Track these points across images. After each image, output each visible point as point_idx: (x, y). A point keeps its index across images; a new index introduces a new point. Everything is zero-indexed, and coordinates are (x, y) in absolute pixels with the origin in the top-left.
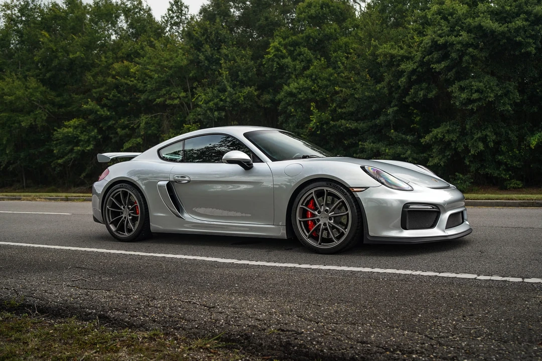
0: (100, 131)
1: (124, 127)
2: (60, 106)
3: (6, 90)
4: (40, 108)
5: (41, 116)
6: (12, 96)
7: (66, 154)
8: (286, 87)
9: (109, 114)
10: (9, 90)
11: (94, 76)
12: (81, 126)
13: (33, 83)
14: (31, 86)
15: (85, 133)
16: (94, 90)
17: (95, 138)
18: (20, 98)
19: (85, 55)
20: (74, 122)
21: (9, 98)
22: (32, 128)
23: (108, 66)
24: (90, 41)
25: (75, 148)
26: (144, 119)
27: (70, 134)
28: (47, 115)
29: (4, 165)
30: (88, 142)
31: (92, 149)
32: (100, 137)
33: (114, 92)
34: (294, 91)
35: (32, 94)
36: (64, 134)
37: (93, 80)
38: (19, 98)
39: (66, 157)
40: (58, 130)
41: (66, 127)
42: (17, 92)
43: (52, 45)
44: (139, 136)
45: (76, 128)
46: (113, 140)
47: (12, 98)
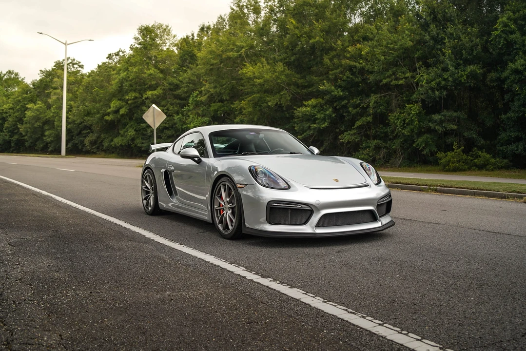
0: (335, 110)
1: (356, 106)
2: (304, 87)
3: (256, 74)
4: (286, 89)
5: (285, 97)
6: (261, 79)
7: (306, 131)
8: (511, 65)
9: (341, 94)
10: (259, 74)
11: (331, 60)
12: (319, 105)
13: (280, 67)
14: (278, 70)
15: (321, 112)
16: (330, 72)
17: (330, 116)
18: (268, 81)
19: (324, 39)
20: (313, 102)
21: (258, 81)
22: (279, 107)
23: (344, 50)
24: (329, 26)
25: (311, 125)
26: (373, 98)
27: (307, 113)
28: (291, 95)
30: (324, 120)
31: (326, 126)
32: (334, 115)
33: (348, 73)
34: (519, 68)
35: (278, 78)
36: (302, 113)
37: (330, 63)
38: (266, 81)
39: (305, 134)
40: (298, 109)
41: (305, 106)
42: (265, 76)
43: (297, 31)
44: (370, 115)
45: (314, 107)
46: (346, 119)
47: (261, 81)
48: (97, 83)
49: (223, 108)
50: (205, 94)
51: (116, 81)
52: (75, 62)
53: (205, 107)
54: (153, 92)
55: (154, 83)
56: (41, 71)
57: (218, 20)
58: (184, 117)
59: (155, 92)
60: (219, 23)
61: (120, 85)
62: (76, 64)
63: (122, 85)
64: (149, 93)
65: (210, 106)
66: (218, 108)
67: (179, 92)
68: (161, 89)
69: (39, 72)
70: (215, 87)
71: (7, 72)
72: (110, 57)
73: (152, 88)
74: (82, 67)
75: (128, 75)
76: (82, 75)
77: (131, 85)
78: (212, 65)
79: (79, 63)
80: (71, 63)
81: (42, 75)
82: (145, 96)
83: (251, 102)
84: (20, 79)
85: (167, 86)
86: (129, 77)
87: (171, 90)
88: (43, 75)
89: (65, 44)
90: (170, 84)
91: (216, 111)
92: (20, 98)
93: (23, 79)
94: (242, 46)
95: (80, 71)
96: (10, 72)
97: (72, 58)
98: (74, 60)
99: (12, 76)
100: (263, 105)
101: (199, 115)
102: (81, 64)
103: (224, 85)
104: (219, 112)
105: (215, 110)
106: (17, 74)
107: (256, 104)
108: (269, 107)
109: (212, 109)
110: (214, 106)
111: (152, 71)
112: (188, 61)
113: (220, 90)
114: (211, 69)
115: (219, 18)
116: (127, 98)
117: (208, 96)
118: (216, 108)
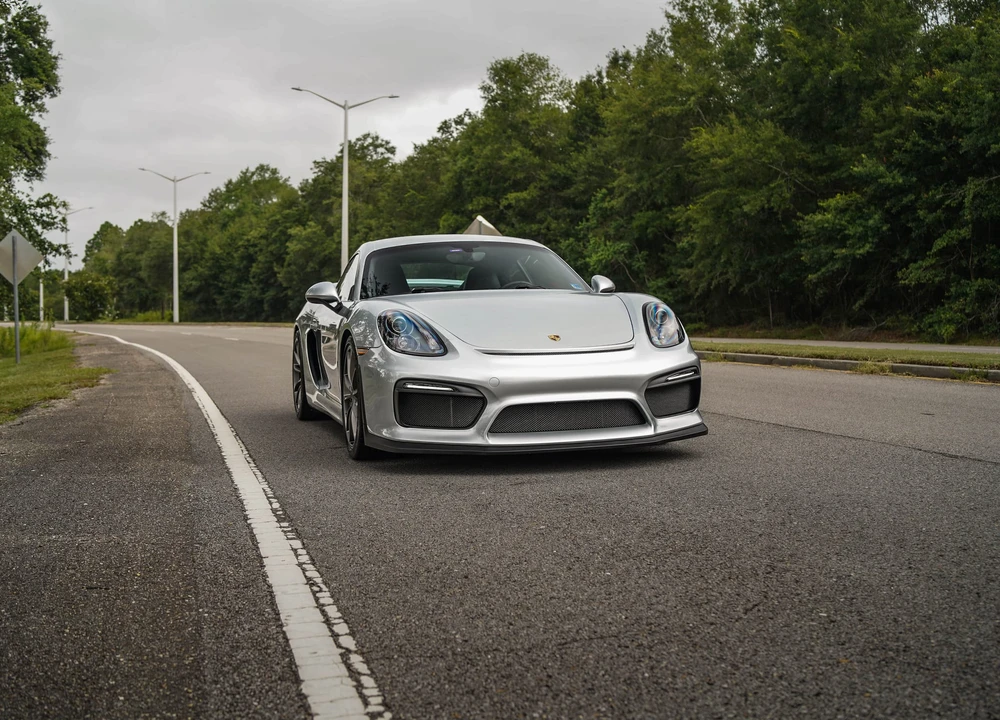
0: (889, 217)
1: (933, 207)
2: (823, 170)
3: (716, 148)
4: (783, 176)
5: (781, 193)
6: (726, 157)
7: (826, 263)
9: (901, 181)
10: (721, 148)
11: (877, 109)
12: (853, 207)
13: (768, 129)
14: (763, 136)
15: (858, 222)
16: (877, 135)
17: (876, 230)
18: (741, 160)
19: (861, 66)
20: (838, 200)
21: (720, 161)
22: (768, 215)
23: (907, 84)
24: (872, 37)
25: (836, 251)
26: (972, 187)
27: (826, 225)
28: (793, 189)
29: (734, 285)
30: (862, 238)
31: (868, 252)
32: (885, 228)
33: (914, 136)
35: (762, 152)
36: (815, 225)
37: (874, 115)
38: (738, 161)
39: (823, 270)
40: (806, 218)
41: (825, 210)
42: (735, 150)
43: (802, 53)
44: (966, 224)
45: (842, 211)
46: (913, 235)
47: (727, 161)
48: (413, 180)
49: (658, 222)
50: (621, 194)
51: (450, 175)
52: (380, 141)
53: (621, 221)
54: (519, 194)
55: (520, 176)
56: (315, 162)
57: (649, 41)
58: (581, 244)
59: (524, 195)
60: (650, 47)
61: (456, 184)
62: (382, 146)
63: (460, 184)
64: (512, 196)
65: (632, 218)
66: (648, 223)
67: (569, 192)
68: (535, 187)
69: (313, 165)
70: (640, 179)
71: (257, 169)
72: (445, 127)
73: (518, 186)
74: (392, 150)
75: (472, 163)
76: (394, 166)
77: (477, 183)
78: (634, 133)
79: (387, 143)
80: (371, 144)
81: (317, 170)
82: (504, 202)
83: (709, 207)
84: (281, 181)
85: (546, 182)
86: (473, 167)
87: (555, 188)
88: (320, 171)
89: (344, 107)
90: (552, 177)
91: (643, 228)
92: (278, 217)
93: (286, 180)
94: (690, 91)
95: (389, 158)
96: (262, 168)
97: (373, 134)
98: (377, 138)
99: (267, 175)
100: (733, 211)
101: (608, 237)
102: (391, 145)
103: (658, 174)
104: (649, 231)
105: (641, 225)
106: (274, 172)
107: (720, 211)
108: (746, 215)
109: (635, 223)
110: (641, 218)
111: (517, 154)
112: (588, 129)
113: (651, 184)
114: (633, 143)
115: (650, 36)
116: (470, 208)
117: (627, 198)
118: (643, 221)
